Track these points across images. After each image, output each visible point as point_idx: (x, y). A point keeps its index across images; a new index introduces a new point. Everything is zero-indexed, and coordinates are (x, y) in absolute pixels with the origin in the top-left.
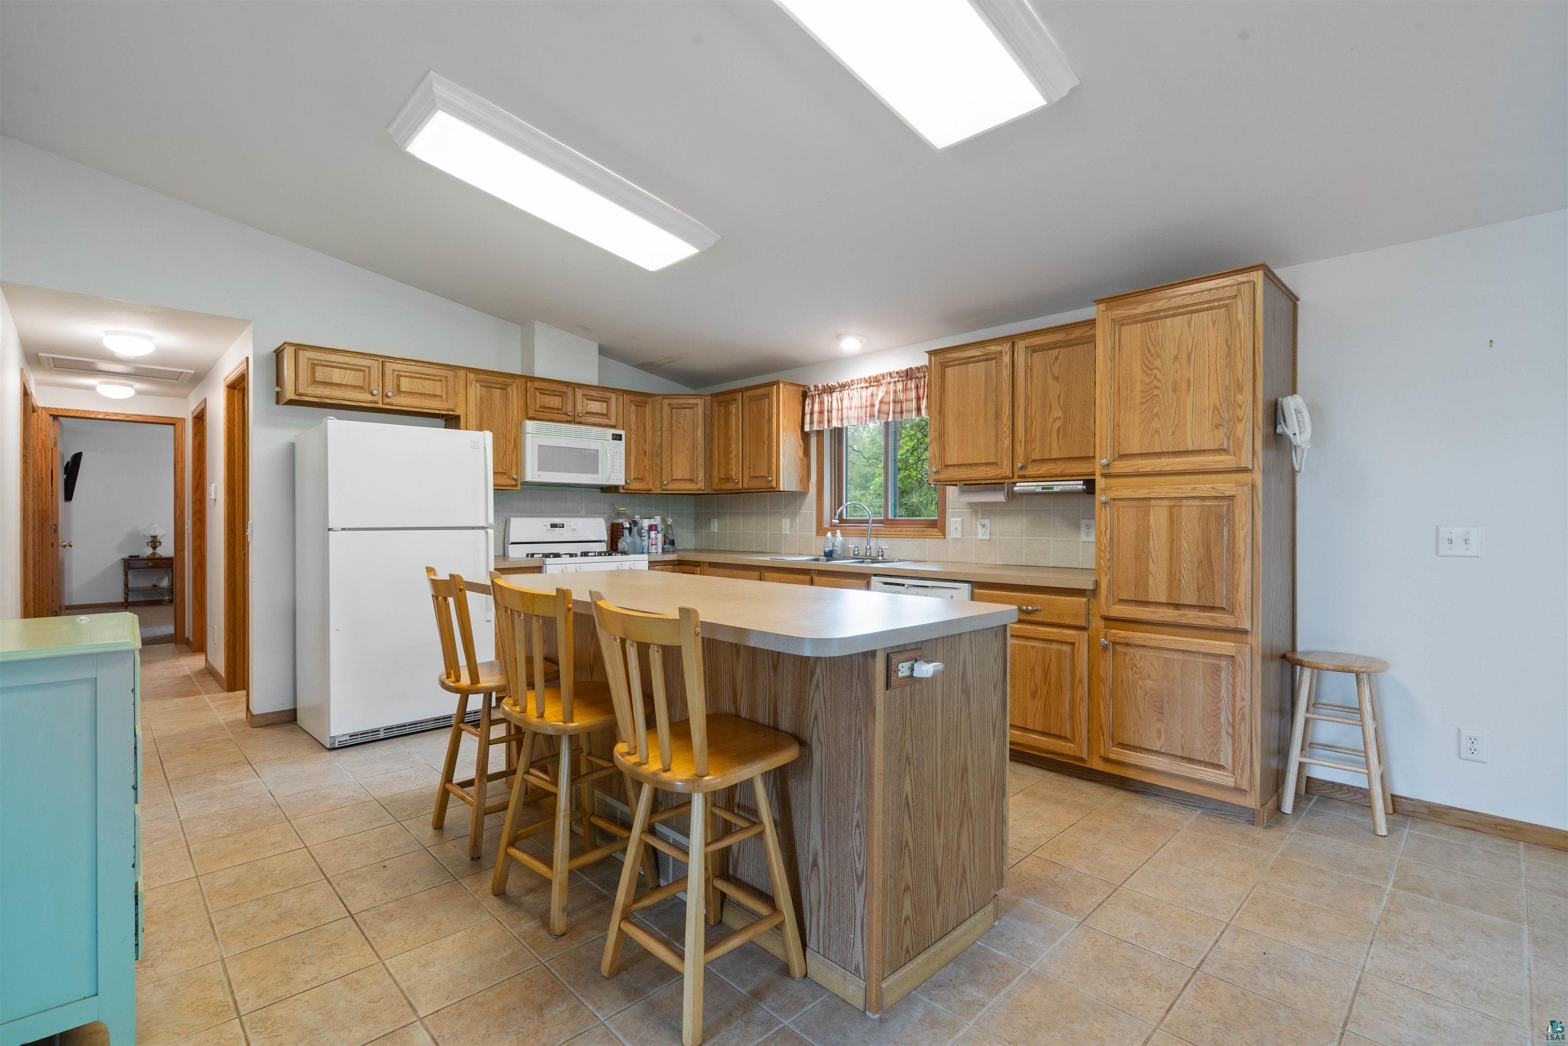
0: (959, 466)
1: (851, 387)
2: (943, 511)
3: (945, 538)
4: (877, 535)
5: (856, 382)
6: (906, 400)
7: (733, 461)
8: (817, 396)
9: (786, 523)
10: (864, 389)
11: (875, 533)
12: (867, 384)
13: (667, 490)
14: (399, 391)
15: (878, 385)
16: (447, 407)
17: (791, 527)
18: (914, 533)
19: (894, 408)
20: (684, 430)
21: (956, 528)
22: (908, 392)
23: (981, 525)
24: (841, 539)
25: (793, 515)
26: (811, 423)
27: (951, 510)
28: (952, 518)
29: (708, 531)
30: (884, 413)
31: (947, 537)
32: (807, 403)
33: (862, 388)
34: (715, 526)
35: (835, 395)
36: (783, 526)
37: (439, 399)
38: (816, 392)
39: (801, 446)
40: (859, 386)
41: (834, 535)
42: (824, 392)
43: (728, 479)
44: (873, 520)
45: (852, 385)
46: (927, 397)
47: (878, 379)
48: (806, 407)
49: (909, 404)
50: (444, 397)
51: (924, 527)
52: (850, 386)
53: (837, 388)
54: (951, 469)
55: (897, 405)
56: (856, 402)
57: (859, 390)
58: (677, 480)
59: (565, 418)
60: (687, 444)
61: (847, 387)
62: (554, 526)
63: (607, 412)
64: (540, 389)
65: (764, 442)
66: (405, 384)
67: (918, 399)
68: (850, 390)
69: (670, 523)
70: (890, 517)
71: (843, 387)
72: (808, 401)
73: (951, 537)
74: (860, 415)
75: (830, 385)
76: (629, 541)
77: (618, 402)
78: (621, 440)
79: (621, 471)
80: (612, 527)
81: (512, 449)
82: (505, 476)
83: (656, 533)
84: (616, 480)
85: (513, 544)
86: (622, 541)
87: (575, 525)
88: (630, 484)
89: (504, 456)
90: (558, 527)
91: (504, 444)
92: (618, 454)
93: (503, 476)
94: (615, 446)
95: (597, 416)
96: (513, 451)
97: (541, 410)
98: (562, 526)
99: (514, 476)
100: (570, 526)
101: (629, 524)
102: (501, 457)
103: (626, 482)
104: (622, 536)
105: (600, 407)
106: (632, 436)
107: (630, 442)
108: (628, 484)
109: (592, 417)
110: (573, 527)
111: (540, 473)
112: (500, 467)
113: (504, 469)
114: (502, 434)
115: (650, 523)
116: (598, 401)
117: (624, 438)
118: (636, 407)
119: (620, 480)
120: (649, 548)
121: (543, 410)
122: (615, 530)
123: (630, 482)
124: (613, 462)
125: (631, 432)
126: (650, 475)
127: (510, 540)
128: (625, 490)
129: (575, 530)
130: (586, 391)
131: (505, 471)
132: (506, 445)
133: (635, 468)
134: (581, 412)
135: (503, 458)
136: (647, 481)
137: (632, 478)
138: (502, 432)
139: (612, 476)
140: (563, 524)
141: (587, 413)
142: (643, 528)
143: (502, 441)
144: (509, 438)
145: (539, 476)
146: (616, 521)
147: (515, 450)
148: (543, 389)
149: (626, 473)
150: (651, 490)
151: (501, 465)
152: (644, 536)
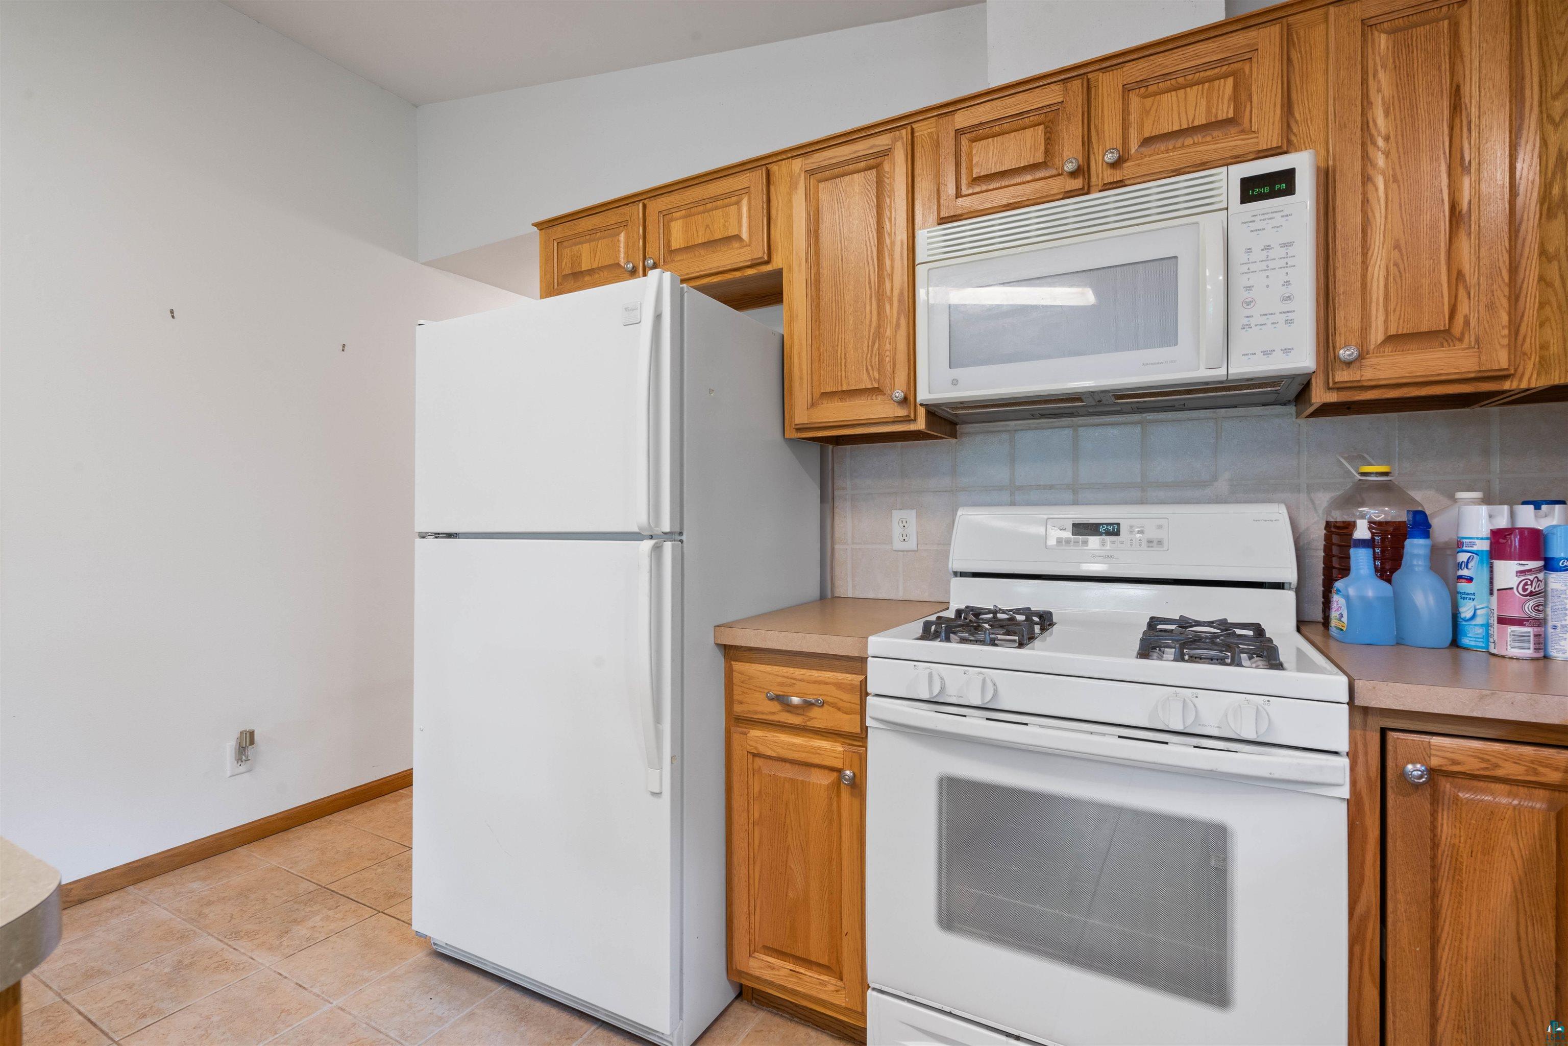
14: (669, 252)
16: (751, 258)
37: (735, 244)
50: (745, 236)
59: (1059, 185)
62: (1084, 529)
63: (1238, 107)
64: (973, 128)
66: (678, 234)
76: (1370, 593)
77: (1295, 56)
78: (1290, 190)
79: (1291, 316)
80: (1328, 538)
81: (895, 323)
82: (880, 398)
83: (1539, 570)
84: (1265, 353)
85: (963, 574)
86: (1338, 591)
87: (1160, 527)
88: (1365, 362)
89: (873, 345)
90: (1100, 534)
91: (875, 313)
92: (1278, 252)
93: (874, 397)
94: (1253, 226)
95: (1189, 141)
96: (898, 326)
97: (977, 189)
98: (1113, 530)
99: (899, 394)
100: (1142, 532)
101: (1374, 525)
102: (865, 349)
103: (1336, 357)
104: (1345, 571)
105: (1204, 102)
106: (1374, 166)
107: (1364, 194)
108: (1348, 364)
109: (1167, 151)
110: (1152, 533)
111: (957, 373)
112: (866, 377)
113: (875, 379)
114: (870, 288)
115: (1502, 523)
116: (1191, 86)
117: (1305, 183)
118: (1400, 35)
119: (1287, 351)
120: (1488, 635)
121: (984, 188)
122: (1335, 550)
123: (1361, 356)
124: (1249, 288)
125: (1371, 149)
126: (1491, 307)
127: (950, 566)
128: (1339, 389)
129: (1160, 543)
130: (1134, 71)
131: (876, 386)
132: (879, 313)
133: (1392, 291)
134: (1120, 147)
135: (872, 351)
136: (1470, 339)
137: (1377, 335)
138: (870, 283)
139: (1241, 341)
140: (1118, 524)
141: (1147, 141)
142: (1460, 544)
143: (871, 305)
144: (888, 293)
145: (955, 382)
146: (1338, 516)
147: (903, 322)
148: (981, 124)
149: (1340, 322)
150: (1506, 377)
151: (867, 369)
152: (1470, 580)
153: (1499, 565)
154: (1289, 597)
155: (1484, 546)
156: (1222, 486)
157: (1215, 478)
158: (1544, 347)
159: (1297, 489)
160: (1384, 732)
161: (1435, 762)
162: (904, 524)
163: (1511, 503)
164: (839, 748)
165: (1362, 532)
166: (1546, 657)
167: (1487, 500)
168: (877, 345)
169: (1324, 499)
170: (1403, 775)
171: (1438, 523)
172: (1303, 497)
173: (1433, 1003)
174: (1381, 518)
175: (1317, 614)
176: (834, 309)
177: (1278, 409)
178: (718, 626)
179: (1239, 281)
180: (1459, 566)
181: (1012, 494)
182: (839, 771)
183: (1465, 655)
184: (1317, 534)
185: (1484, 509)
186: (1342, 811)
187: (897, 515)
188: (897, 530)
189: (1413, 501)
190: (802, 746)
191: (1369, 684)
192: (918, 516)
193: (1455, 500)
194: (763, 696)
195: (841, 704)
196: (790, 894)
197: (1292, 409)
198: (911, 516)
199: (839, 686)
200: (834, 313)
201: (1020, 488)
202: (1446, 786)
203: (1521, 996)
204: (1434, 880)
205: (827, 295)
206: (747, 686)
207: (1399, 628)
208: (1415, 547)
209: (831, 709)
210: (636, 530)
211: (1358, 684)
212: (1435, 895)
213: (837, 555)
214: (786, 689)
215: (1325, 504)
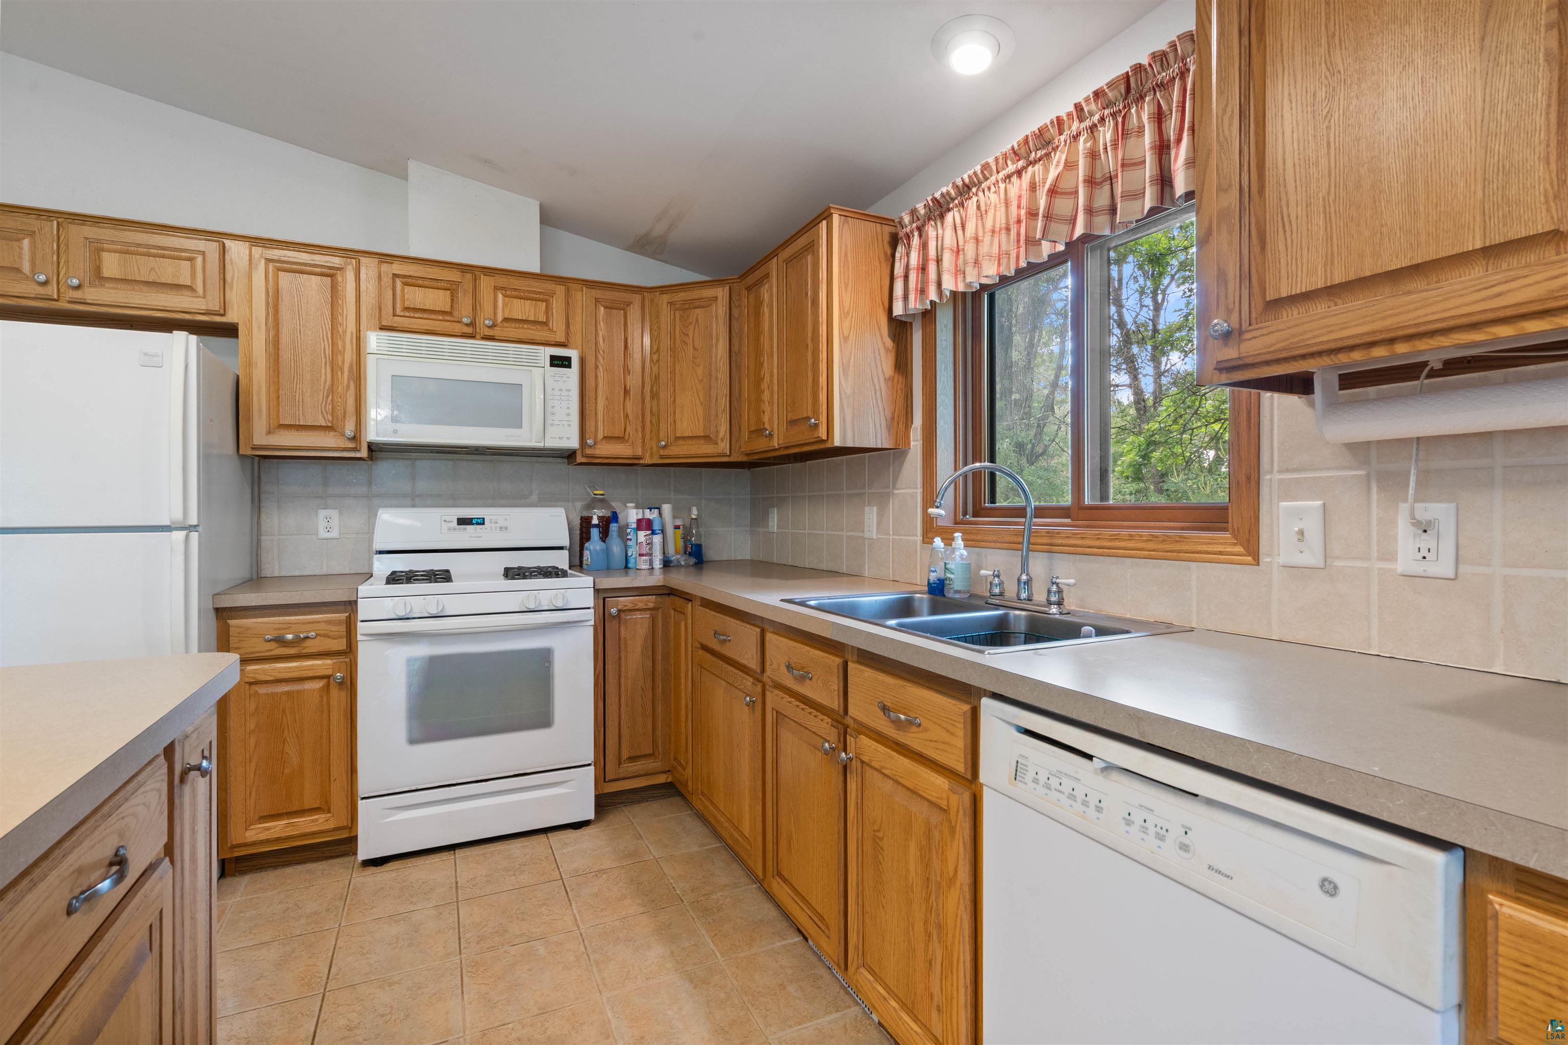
0: (1332, 291)
1: (983, 185)
2: (1248, 478)
3: (1258, 564)
4: (1051, 548)
5: (994, 168)
6: (1123, 165)
7: (766, 396)
8: (916, 234)
9: (871, 515)
10: (1014, 179)
11: (1045, 541)
12: (1021, 164)
13: (668, 457)
14: (98, 277)
15: (1048, 155)
16: (204, 307)
17: (878, 525)
18: (1150, 545)
19: (1090, 198)
20: (694, 348)
21: (1301, 533)
22: (1132, 141)
23: (1416, 523)
24: (965, 553)
25: (882, 500)
26: (906, 297)
27: (1278, 476)
28: (1282, 498)
29: (766, 530)
30: (1061, 220)
31: (1264, 559)
32: (898, 255)
33: (1009, 177)
34: (774, 521)
35: (949, 217)
36: (866, 520)
37: (189, 293)
38: (914, 225)
39: (887, 350)
40: (1001, 175)
41: (948, 540)
42: (929, 219)
43: (759, 431)
44: (1036, 508)
45: (986, 179)
46: (1192, 129)
47: (1047, 136)
48: (897, 264)
49: (1133, 175)
50: (200, 289)
51: (1183, 529)
52: (980, 183)
53: (953, 200)
54: (1292, 315)
55: (1097, 192)
56: (996, 217)
57: (1002, 186)
58: (683, 438)
59: (458, 328)
60: (700, 371)
61: (974, 190)
62: (462, 522)
63: (547, 318)
64: (405, 276)
65: (807, 345)
66: (111, 265)
67: (1163, 148)
68: (981, 194)
69: (694, 517)
70: (1087, 501)
71: (965, 190)
72: (900, 250)
73: (1282, 560)
74: (1004, 248)
75: (937, 195)
76: (598, 548)
77: (570, 301)
78: (569, 366)
79: (570, 423)
80: (581, 524)
81: (345, 384)
82: (332, 433)
83: (650, 534)
84: (560, 438)
85: (381, 552)
86: (587, 549)
87: (506, 520)
88: (596, 446)
89: (327, 397)
90: (473, 524)
91: (329, 375)
92: (564, 393)
93: (327, 432)
94: (556, 378)
95: (526, 326)
96: (348, 387)
97: (407, 314)
98: (481, 522)
99: (349, 432)
100: (496, 523)
101: (599, 518)
102: (321, 398)
103: (586, 443)
104: (588, 539)
105: (533, 310)
106: (599, 361)
107: (596, 373)
108: (591, 447)
109: (515, 328)
110: (502, 523)
111: (397, 426)
112: (321, 417)
113: (329, 420)
114: (325, 357)
115: (640, 517)
116: (527, 299)
117: (575, 363)
118: (608, 310)
119: (568, 438)
120: (636, 561)
121: (412, 315)
122: (584, 530)
123: (595, 444)
124: (553, 407)
125: (598, 354)
126: (636, 430)
127: (374, 547)
128: (587, 457)
129: (506, 528)
130: (502, 281)
131: (330, 425)
132: (332, 376)
133: (605, 417)
134: (492, 318)
135: (326, 401)
136: (630, 441)
137: (600, 436)
138: (325, 353)
139: (551, 432)
140: (484, 519)
141: (506, 320)
142: (628, 525)
143: (326, 369)
144: (340, 364)
145: (395, 432)
146: (585, 514)
147: (352, 386)
148: (410, 276)
149: (587, 428)
150: (641, 458)
151: (322, 412)
152: (631, 540)
153: (639, 532)
154: (565, 553)
155: (634, 526)
156: (534, 498)
157: (531, 494)
158: (651, 448)
159: (568, 500)
160: (604, 599)
161: (620, 607)
162: (329, 519)
163: (643, 509)
164: (329, 662)
165: (595, 521)
166: (652, 568)
167: (637, 507)
168: (330, 398)
169: (579, 505)
170: (610, 614)
171: (621, 517)
172: (570, 504)
173: (620, 700)
174: (601, 515)
175: (577, 562)
176: (293, 366)
177: (560, 460)
178: (216, 594)
179: (550, 403)
180: (627, 534)
181: (413, 500)
182: (328, 677)
183: (629, 570)
184: (577, 522)
185: (635, 511)
186: (592, 629)
187: (322, 513)
188: (322, 524)
189: (612, 507)
190: (297, 667)
191: (600, 579)
192: (341, 513)
193: (627, 507)
194: (261, 640)
195: (331, 634)
196: (286, 771)
197: (566, 460)
198: (334, 514)
199: (329, 622)
200: (292, 369)
201: (419, 496)
202: (622, 615)
203: (644, 687)
204: (619, 653)
205: (285, 355)
206: (245, 635)
207: (608, 562)
208: (614, 527)
209: (322, 638)
210: (168, 523)
211: (596, 580)
212: (620, 658)
213: (263, 545)
214: (281, 632)
215: (579, 508)
